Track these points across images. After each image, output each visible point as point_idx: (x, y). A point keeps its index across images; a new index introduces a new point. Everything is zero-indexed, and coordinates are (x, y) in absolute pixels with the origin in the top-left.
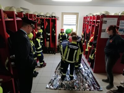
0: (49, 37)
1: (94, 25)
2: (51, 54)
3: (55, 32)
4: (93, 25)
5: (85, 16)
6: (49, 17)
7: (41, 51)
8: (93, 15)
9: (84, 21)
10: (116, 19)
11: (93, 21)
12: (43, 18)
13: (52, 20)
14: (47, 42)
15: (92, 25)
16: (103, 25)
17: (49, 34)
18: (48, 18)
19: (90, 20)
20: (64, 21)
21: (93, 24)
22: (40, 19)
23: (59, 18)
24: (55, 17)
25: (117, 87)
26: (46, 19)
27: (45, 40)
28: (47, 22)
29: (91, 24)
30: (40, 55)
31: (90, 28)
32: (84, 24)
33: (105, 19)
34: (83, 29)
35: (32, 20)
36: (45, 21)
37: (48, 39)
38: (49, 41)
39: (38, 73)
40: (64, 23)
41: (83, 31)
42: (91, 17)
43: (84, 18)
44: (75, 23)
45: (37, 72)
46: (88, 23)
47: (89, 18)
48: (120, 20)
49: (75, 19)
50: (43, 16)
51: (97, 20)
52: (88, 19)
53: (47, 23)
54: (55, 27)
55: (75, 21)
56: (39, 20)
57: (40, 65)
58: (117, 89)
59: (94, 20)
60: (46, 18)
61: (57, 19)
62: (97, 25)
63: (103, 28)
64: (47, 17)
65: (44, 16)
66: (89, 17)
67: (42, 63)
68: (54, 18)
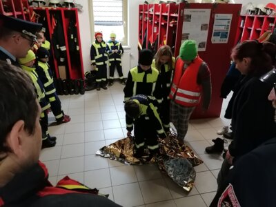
0: (63, 54)
1: (166, 24)
2: (74, 95)
3: (78, 43)
4: (163, 24)
5: (143, 3)
6: (57, 5)
7: (54, 91)
8: (161, 2)
9: (141, 14)
10: (208, 11)
11: (162, 16)
12: (44, 8)
13: (66, 12)
14: (59, 67)
15: (161, 25)
16: (185, 24)
17: (63, 49)
18: (55, 8)
19: (155, 12)
20: (95, 14)
21: (161, 22)
22: (35, 10)
23: (82, 7)
24: (72, 4)
25: (213, 141)
26: (52, 12)
27: (55, 62)
28: (53, 19)
29: (158, 23)
30: (53, 99)
31: (155, 31)
32: (140, 21)
33: (187, 12)
34: (140, 32)
35: (14, 16)
36: (48, 15)
37: (62, 60)
38: (65, 63)
40: (95, 19)
41: (140, 37)
42: (156, 5)
43: (141, 7)
44: (121, 19)
46: (151, 18)
47: (153, 8)
48: (214, 13)
49: (121, 9)
50: (41, 2)
51: (170, 13)
52: (151, 10)
53: (54, 22)
54: (75, 30)
55: (121, 14)
56: (34, 13)
59: (165, 14)
60: (50, 8)
61: (79, 10)
62: (172, 25)
63: (184, 31)
64: (53, 4)
65: (44, 3)
66: (152, 5)
67: (61, 115)
68: (70, 8)
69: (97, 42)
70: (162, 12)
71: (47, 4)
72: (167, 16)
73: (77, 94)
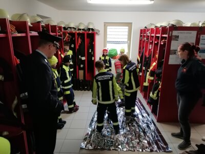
0: (83, 62)
1: (158, 43)
2: (87, 91)
3: (94, 55)
4: (156, 42)
5: (143, 28)
6: (83, 30)
7: (70, 86)
8: (156, 27)
9: (141, 36)
10: (194, 33)
11: (156, 37)
12: (74, 32)
13: (88, 34)
14: (80, 71)
15: (155, 43)
16: (173, 43)
17: (83, 58)
18: (81, 32)
19: (151, 34)
20: (108, 36)
21: (155, 41)
22: (68, 33)
23: (99, 31)
24: (92, 29)
25: (197, 145)
26: (79, 34)
27: (77, 67)
28: (79, 39)
29: (152, 42)
30: (68, 92)
31: (150, 48)
32: (140, 41)
33: (175, 33)
35: (56, 35)
36: (76, 36)
37: (82, 66)
38: (83, 69)
39: (65, 122)
40: (108, 40)
41: (140, 52)
42: (152, 29)
43: (141, 30)
44: (126, 40)
45: (63, 120)
46: (148, 39)
47: (150, 31)
48: (200, 34)
49: (127, 33)
50: (73, 28)
51: (162, 34)
52: (148, 33)
53: (80, 41)
54: (92, 46)
55: (127, 37)
56: (67, 35)
57: (69, 109)
58: (196, 149)
59: (158, 35)
60: (78, 32)
61: (97, 33)
62: (162, 43)
63: (172, 48)
64: (80, 29)
65: (75, 29)
66: (149, 30)
67: (72, 106)
68: (91, 32)
69: (103, 55)
70: (156, 34)
71: (77, 30)
72: (159, 37)
73: (89, 90)
